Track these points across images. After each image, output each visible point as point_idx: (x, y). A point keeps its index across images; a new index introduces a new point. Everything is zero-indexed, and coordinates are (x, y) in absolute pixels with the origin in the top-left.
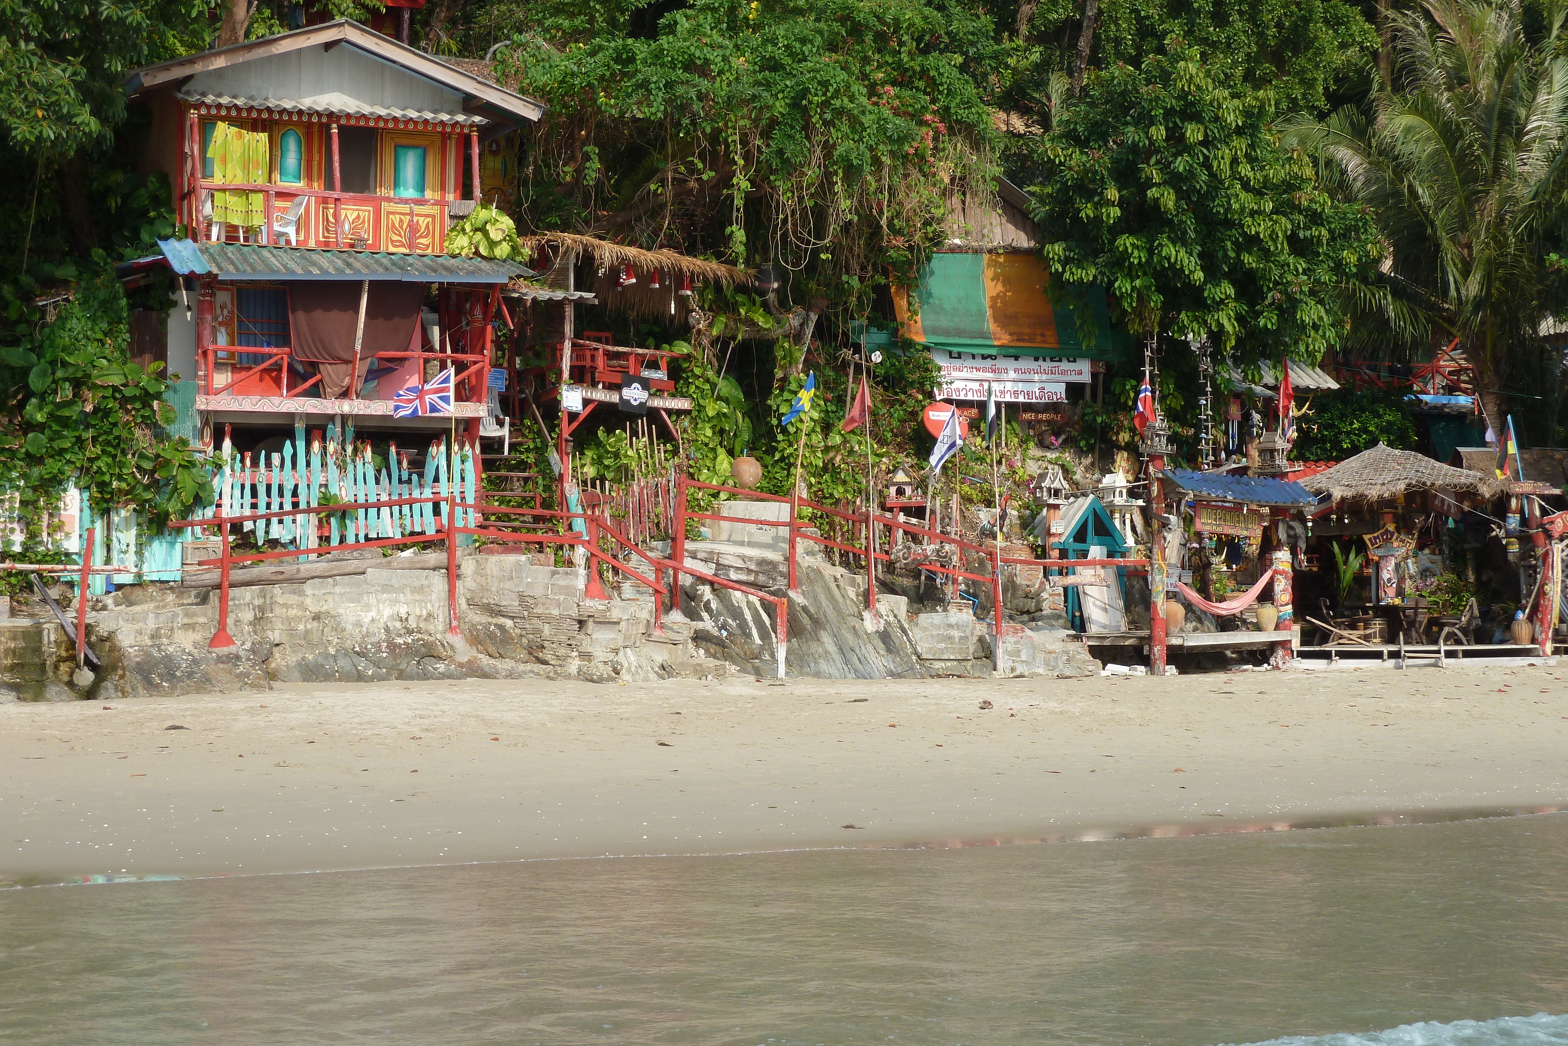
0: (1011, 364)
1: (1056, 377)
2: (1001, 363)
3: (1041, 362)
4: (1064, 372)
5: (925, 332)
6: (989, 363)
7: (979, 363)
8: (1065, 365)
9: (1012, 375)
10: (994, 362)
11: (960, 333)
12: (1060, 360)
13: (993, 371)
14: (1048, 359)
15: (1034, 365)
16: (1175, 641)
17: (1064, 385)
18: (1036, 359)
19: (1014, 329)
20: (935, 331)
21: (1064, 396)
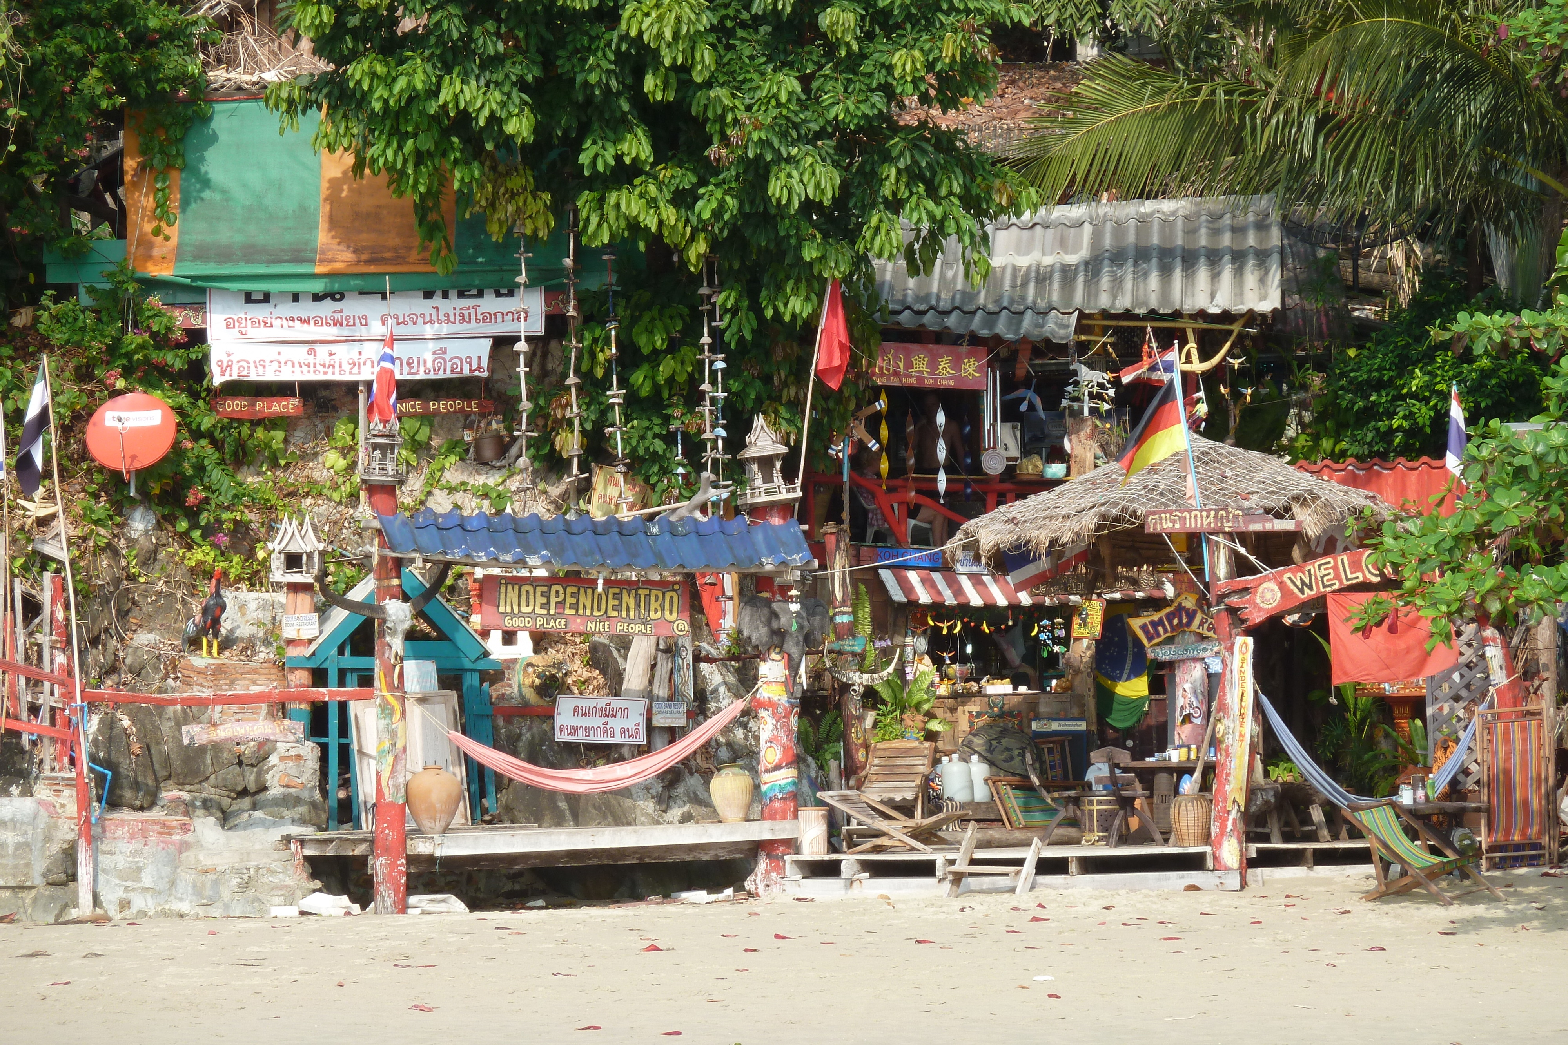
0: (372, 308)
1: (473, 327)
2: (352, 307)
3: (437, 300)
4: (488, 317)
5: (179, 255)
6: (327, 308)
7: (307, 308)
8: (489, 303)
9: (377, 329)
10: (337, 305)
11: (250, 253)
12: (480, 294)
13: (337, 323)
14: (453, 293)
15: (420, 306)
16: (421, 847)
17: (488, 343)
18: (428, 295)
19: (366, 238)
20: (201, 254)
21: (485, 364)
